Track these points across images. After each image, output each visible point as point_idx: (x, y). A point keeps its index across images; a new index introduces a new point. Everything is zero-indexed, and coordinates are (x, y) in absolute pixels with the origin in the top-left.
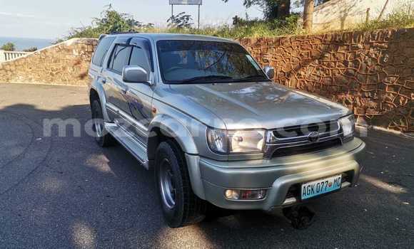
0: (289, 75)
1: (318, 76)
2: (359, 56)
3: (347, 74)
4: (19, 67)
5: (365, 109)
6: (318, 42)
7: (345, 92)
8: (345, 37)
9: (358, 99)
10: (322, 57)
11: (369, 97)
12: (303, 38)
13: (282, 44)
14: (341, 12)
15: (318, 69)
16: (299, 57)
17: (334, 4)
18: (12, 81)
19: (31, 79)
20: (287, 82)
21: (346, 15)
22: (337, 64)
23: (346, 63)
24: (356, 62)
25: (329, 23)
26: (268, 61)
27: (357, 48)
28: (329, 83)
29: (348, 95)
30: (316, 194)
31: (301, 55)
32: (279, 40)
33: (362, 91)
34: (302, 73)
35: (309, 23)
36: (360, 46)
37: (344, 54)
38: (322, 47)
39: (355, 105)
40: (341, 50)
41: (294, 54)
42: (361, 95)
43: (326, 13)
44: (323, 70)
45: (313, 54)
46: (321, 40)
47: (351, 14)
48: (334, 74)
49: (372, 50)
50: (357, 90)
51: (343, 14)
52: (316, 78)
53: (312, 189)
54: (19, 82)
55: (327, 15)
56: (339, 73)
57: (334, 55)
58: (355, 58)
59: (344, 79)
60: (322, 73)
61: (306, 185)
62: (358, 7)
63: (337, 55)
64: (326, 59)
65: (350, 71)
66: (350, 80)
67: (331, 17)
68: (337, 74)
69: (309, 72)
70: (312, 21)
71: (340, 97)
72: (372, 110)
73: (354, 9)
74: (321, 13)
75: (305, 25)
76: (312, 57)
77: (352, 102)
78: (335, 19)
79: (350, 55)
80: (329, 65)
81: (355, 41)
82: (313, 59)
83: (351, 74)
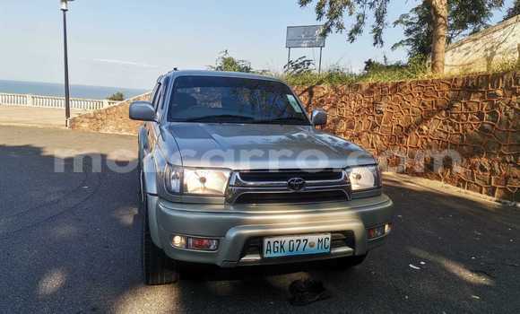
0: (407, 130)
1: (445, 132)
2: (497, 106)
3: (482, 129)
4: (110, 116)
5: (507, 178)
6: (445, 88)
7: (479, 154)
8: (480, 81)
9: (496, 165)
10: (449, 107)
11: (511, 162)
12: (426, 82)
13: (400, 91)
14: (486, 50)
15: (445, 123)
16: (422, 107)
17: (476, 39)
18: (103, 131)
19: (120, 130)
20: (405, 139)
21: (493, 54)
22: (470, 116)
23: (480, 115)
24: (493, 114)
25: (469, 64)
26: (382, 112)
27: (496, 95)
28: (459, 141)
29: (484, 159)
30: (287, 253)
31: (423, 105)
32: (396, 86)
33: (501, 154)
34: (425, 128)
35: (439, 64)
36: (500, 92)
37: (478, 103)
38: (451, 94)
39: (493, 172)
40: (475, 98)
41: (415, 103)
42: (500, 159)
43: (466, 52)
44: (451, 124)
45: (439, 104)
46: (449, 85)
47: (500, 53)
48: (465, 130)
49: (514, 98)
50: (495, 152)
51: (489, 53)
52: (442, 134)
53: (282, 247)
54: (109, 132)
55: (467, 54)
56: (472, 129)
57: (465, 103)
58: (493, 108)
59: (478, 137)
60: (450, 128)
61: (272, 240)
62: (510, 43)
63: (470, 105)
64: (455, 110)
65: (485, 125)
66: (487, 138)
67: (472, 57)
68: (469, 130)
69: (433, 127)
70: (443, 62)
71: (473, 161)
72: (515, 181)
73: (504, 46)
74: (459, 51)
75: (433, 66)
76: (437, 107)
77: (488, 169)
78: (477, 60)
79: (486, 104)
80: (458, 118)
81: (492, 87)
82: (439, 110)
83: (487, 131)
